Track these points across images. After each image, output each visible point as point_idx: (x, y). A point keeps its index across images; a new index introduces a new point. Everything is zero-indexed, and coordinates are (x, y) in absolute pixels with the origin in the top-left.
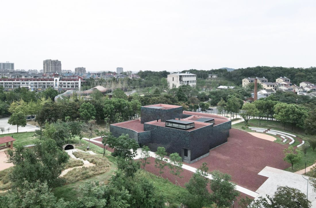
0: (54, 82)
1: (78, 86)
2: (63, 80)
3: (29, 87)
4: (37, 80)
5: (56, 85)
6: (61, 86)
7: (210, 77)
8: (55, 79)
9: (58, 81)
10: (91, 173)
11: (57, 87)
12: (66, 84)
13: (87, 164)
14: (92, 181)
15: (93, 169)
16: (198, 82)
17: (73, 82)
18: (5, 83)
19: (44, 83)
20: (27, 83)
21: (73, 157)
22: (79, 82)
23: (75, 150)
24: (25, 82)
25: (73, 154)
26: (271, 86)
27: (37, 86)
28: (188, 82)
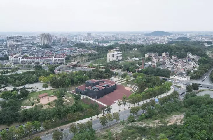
0: (52, 59)
1: (63, 61)
2: (56, 57)
3: (40, 61)
4: (43, 58)
5: (53, 60)
6: (55, 61)
7: (134, 49)
8: (52, 57)
9: (54, 59)
10: (69, 103)
11: (53, 61)
12: (58, 60)
13: (68, 101)
14: (69, 105)
15: (70, 102)
16: (123, 56)
17: (61, 58)
18: (28, 60)
19: (47, 59)
20: (39, 60)
21: (65, 99)
22: (64, 58)
23: (65, 97)
24: (38, 59)
25: (65, 98)
26: (157, 58)
27: (43, 61)
28: (117, 57)
